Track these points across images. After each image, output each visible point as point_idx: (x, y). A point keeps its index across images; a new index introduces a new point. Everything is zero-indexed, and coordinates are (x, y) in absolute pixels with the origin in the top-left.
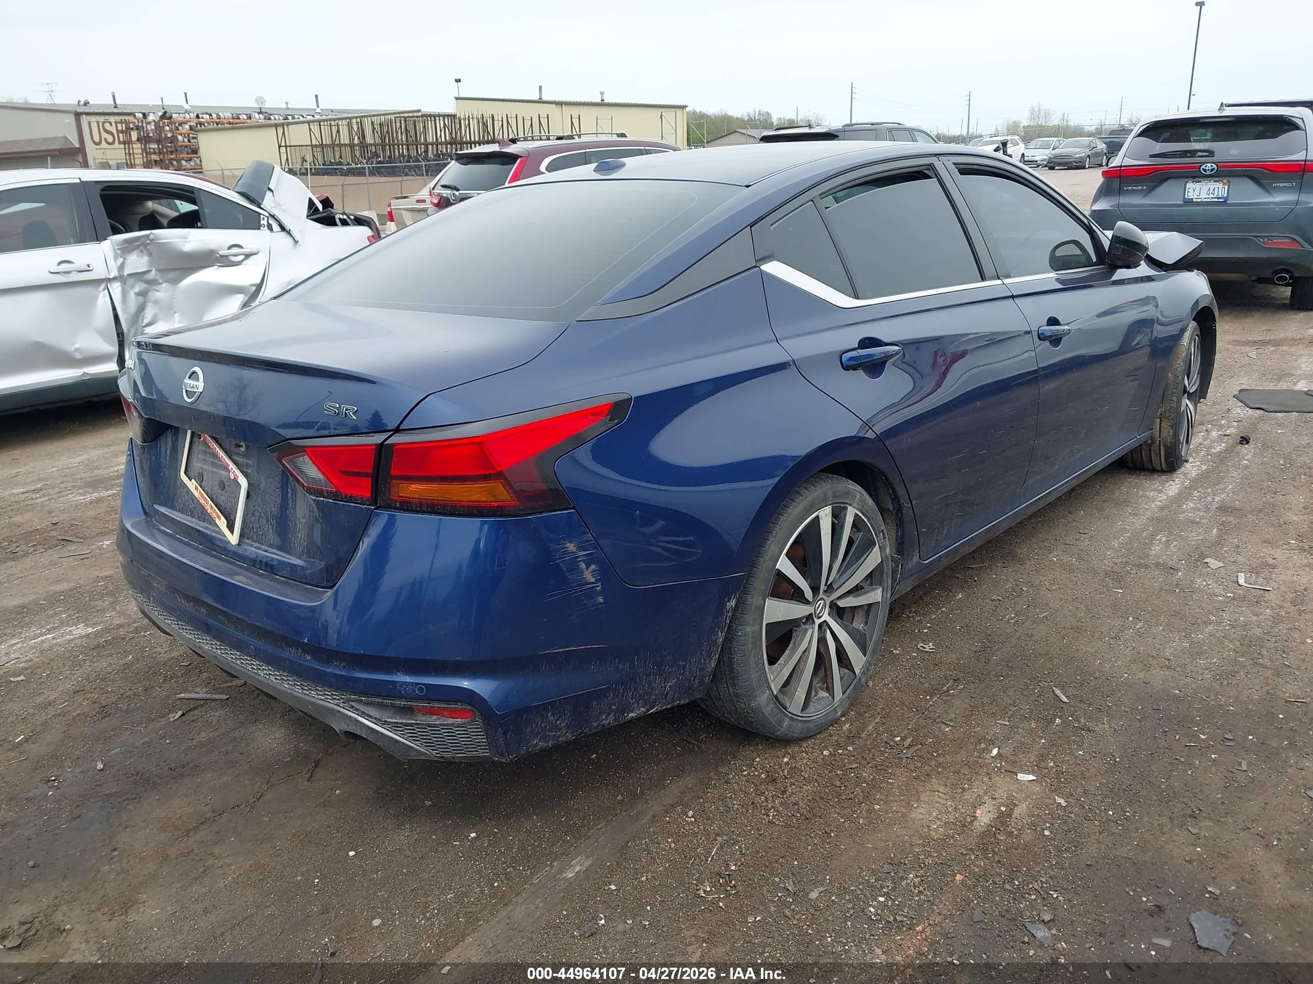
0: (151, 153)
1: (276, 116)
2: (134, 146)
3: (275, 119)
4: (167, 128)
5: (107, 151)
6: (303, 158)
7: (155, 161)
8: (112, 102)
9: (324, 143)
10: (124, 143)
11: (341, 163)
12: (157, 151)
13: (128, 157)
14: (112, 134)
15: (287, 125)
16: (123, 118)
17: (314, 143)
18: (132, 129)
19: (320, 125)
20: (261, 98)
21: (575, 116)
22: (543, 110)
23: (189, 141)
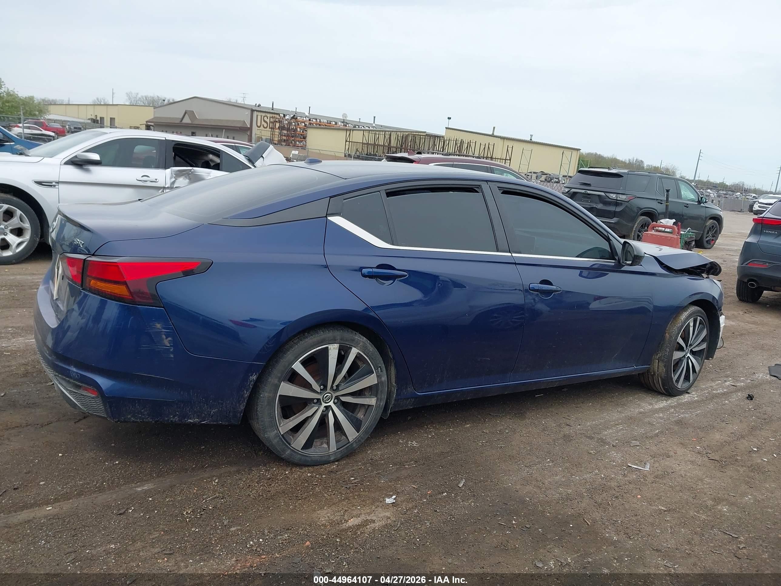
0: (283, 136)
1: (350, 125)
2: (276, 131)
3: (349, 126)
4: (294, 124)
5: (263, 131)
6: (357, 149)
7: (284, 140)
8: (271, 107)
9: (369, 143)
10: (271, 128)
11: (376, 155)
12: (286, 135)
13: (271, 136)
14: (267, 123)
15: (353, 131)
16: (273, 115)
17: (364, 142)
18: (277, 122)
19: (369, 133)
20: (344, 114)
21: (510, 146)
22: (492, 140)
23: (303, 132)
